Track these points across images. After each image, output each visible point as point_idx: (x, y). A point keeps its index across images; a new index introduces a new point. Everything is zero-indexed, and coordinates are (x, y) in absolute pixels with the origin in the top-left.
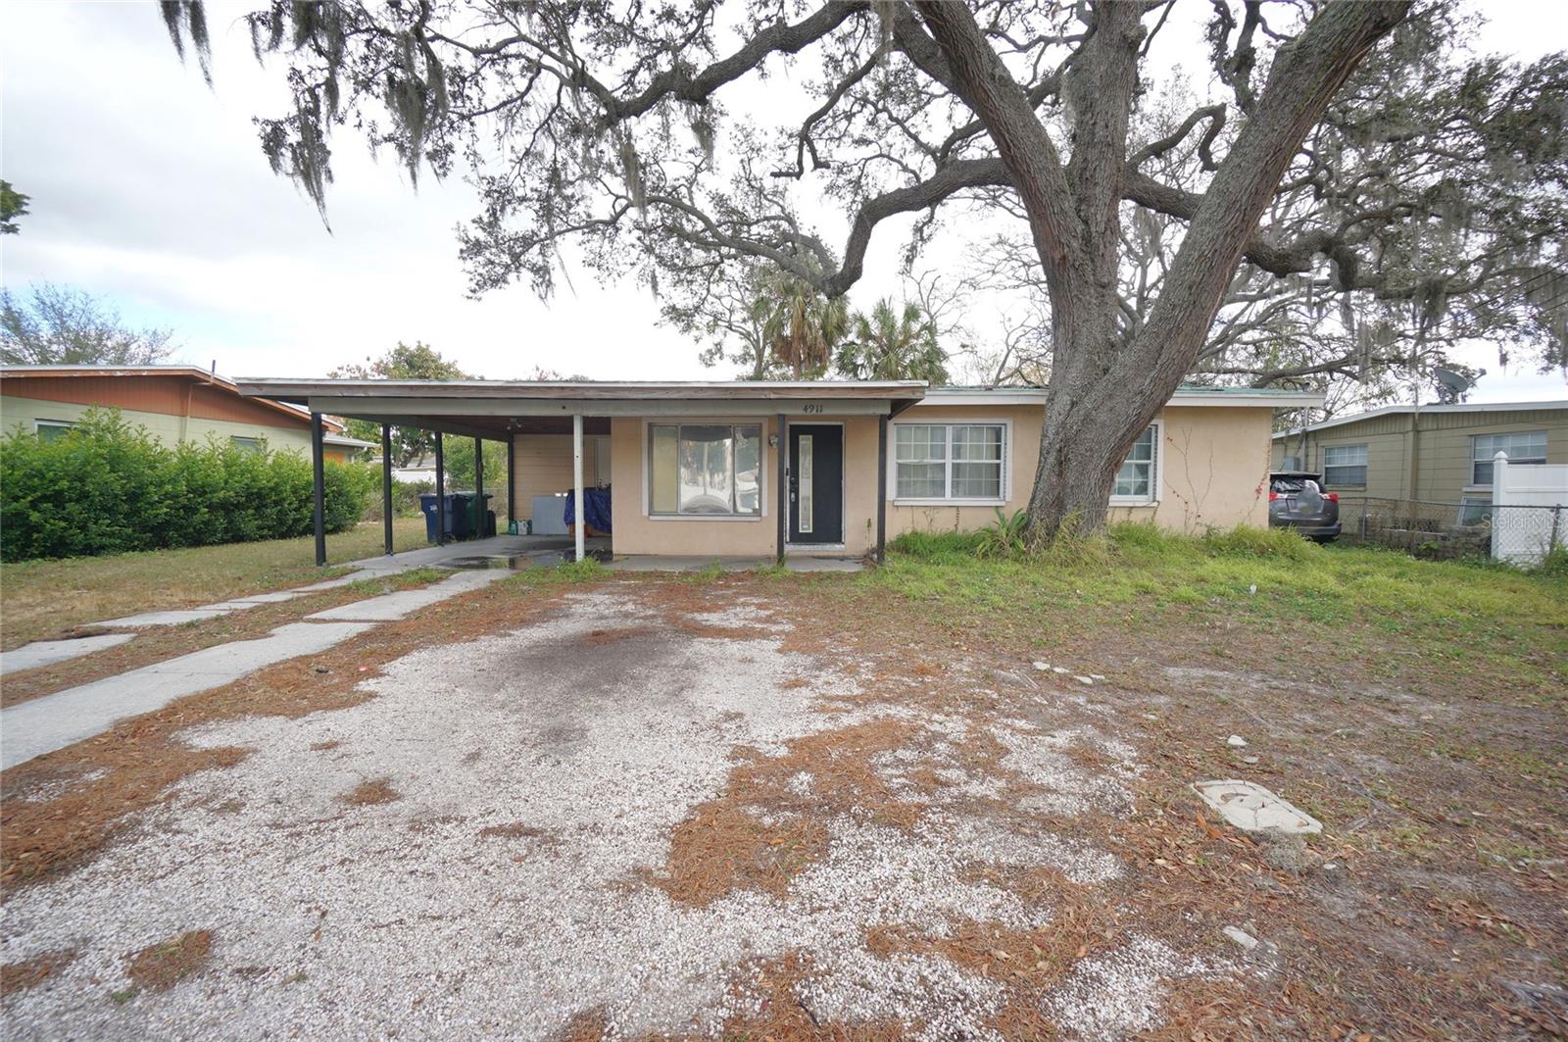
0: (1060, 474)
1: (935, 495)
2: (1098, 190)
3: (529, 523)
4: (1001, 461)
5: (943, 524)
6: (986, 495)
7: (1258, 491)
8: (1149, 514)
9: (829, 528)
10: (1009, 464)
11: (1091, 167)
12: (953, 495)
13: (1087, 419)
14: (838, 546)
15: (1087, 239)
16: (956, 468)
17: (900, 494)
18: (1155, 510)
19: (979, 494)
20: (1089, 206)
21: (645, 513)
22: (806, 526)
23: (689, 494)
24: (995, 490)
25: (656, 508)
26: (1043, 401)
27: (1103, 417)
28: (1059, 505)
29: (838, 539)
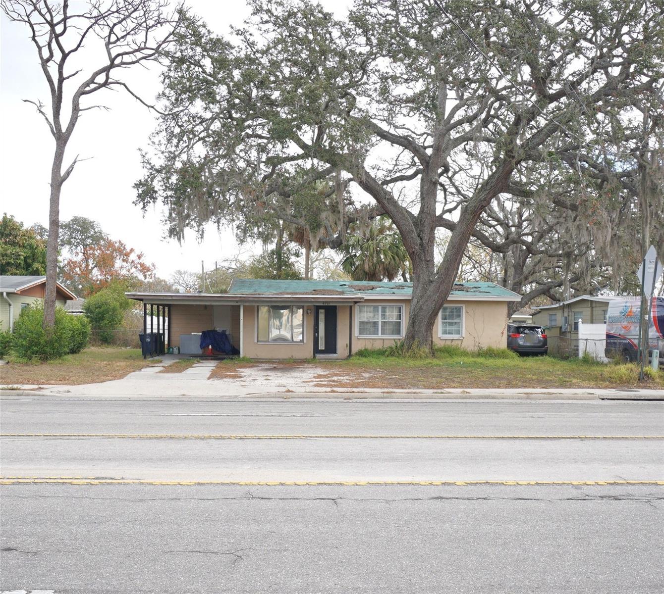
0: (413, 327)
1: (374, 334)
2: (425, 228)
3: (179, 349)
4: (401, 321)
5: (378, 346)
6: (395, 334)
7: (502, 333)
8: (459, 342)
9: (331, 348)
10: (404, 322)
11: (423, 220)
12: (382, 334)
13: (421, 308)
14: (335, 355)
15: (422, 245)
16: (384, 323)
17: (360, 333)
18: (462, 340)
19: (393, 334)
20: (423, 233)
21: (256, 341)
22: (322, 347)
23: (274, 333)
24: (398, 332)
25: (260, 339)
26: (410, 298)
27: (425, 308)
28: (413, 338)
29: (335, 353)
